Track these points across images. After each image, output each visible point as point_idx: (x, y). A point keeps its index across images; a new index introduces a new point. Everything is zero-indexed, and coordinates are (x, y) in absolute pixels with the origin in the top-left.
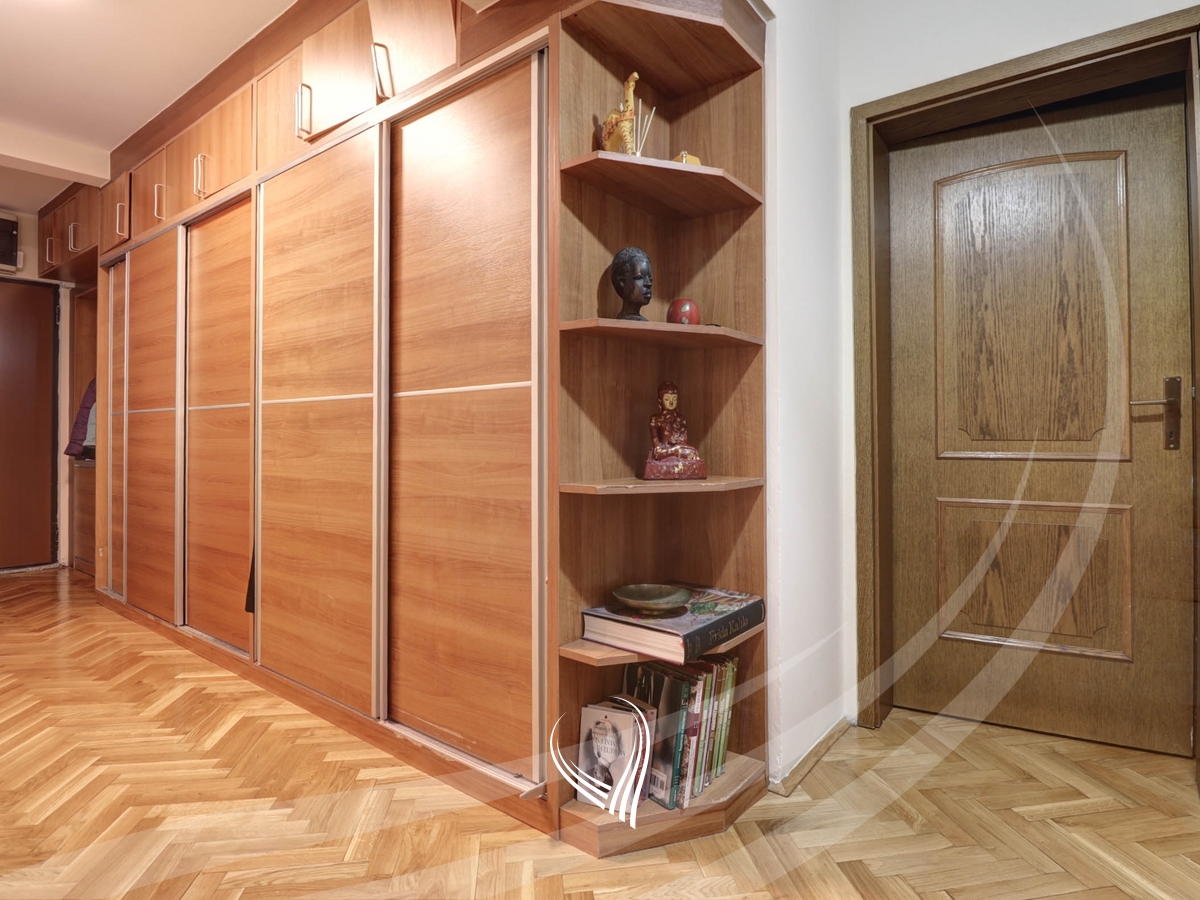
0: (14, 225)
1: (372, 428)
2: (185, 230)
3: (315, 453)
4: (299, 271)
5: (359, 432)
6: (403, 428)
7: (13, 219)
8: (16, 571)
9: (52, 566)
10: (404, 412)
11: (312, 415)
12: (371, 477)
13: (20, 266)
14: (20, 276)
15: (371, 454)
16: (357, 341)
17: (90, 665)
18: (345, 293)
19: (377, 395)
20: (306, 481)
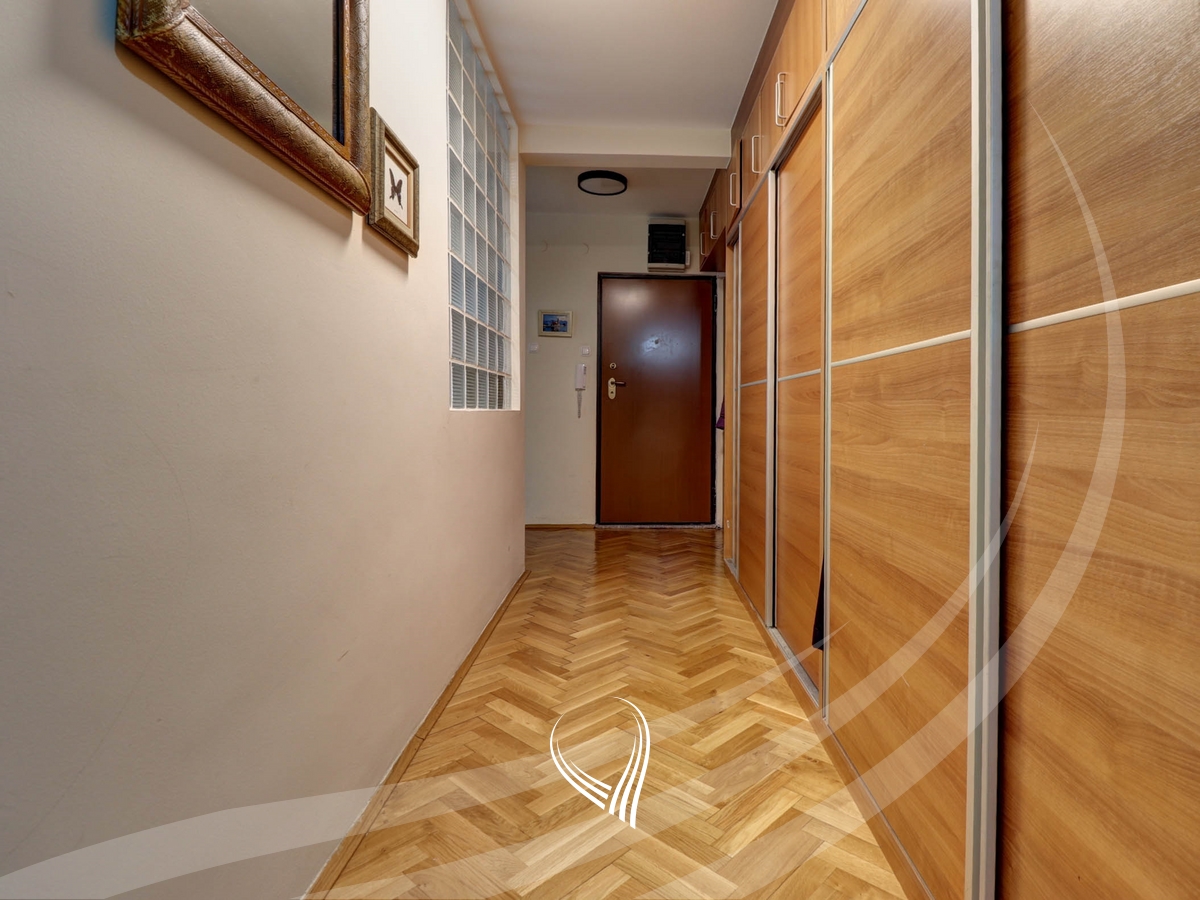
0: (682, 229)
1: (968, 395)
2: (774, 175)
3: (886, 439)
4: (869, 161)
5: (948, 404)
6: (1031, 395)
7: (683, 224)
8: (686, 527)
9: (711, 526)
10: (1033, 362)
11: (883, 379)
12: (967, 489)
13: (688, 264)
14: (690, 272)
15: (968, 446)
16: (944, 239)
17: (685, 651)
18: (927, 162)
19: (977, 333)
20: (875, 480)
